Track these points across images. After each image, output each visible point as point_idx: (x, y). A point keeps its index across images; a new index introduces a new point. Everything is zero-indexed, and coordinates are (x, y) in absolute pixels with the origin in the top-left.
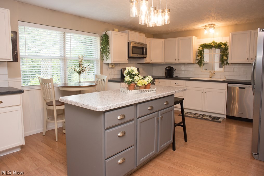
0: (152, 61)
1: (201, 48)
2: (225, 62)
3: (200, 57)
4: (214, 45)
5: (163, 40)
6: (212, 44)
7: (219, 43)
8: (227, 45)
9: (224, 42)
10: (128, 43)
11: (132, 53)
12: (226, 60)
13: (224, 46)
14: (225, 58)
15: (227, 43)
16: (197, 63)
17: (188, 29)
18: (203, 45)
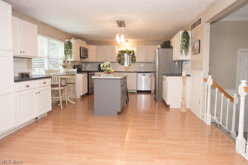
0: (89, 60)
1: (120, 53)
2: (133, 62)
3: (120, 58)
4: (127, 52)
5: (96, 46)
6: (126, 51)
7: (130, 51)
8: (134, 52)
9: (132, 50)
10: (80, 48)
11: (83, 55)
12: (134, 60)
13: (133, 53)
14: (133, 59)
15: (134, 51)
16: (118, 62)
17: (112, 41)
18: (121, 51)
